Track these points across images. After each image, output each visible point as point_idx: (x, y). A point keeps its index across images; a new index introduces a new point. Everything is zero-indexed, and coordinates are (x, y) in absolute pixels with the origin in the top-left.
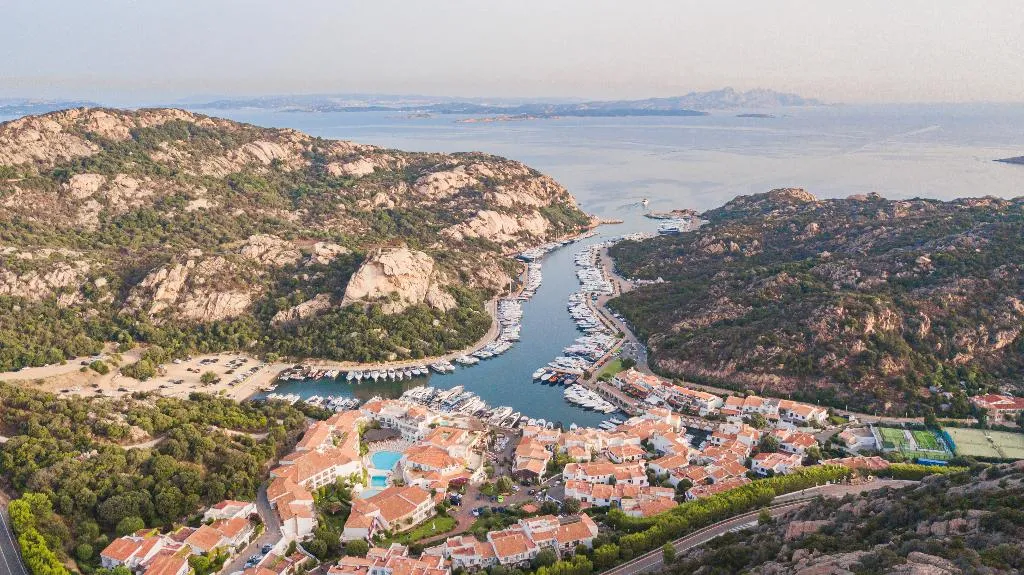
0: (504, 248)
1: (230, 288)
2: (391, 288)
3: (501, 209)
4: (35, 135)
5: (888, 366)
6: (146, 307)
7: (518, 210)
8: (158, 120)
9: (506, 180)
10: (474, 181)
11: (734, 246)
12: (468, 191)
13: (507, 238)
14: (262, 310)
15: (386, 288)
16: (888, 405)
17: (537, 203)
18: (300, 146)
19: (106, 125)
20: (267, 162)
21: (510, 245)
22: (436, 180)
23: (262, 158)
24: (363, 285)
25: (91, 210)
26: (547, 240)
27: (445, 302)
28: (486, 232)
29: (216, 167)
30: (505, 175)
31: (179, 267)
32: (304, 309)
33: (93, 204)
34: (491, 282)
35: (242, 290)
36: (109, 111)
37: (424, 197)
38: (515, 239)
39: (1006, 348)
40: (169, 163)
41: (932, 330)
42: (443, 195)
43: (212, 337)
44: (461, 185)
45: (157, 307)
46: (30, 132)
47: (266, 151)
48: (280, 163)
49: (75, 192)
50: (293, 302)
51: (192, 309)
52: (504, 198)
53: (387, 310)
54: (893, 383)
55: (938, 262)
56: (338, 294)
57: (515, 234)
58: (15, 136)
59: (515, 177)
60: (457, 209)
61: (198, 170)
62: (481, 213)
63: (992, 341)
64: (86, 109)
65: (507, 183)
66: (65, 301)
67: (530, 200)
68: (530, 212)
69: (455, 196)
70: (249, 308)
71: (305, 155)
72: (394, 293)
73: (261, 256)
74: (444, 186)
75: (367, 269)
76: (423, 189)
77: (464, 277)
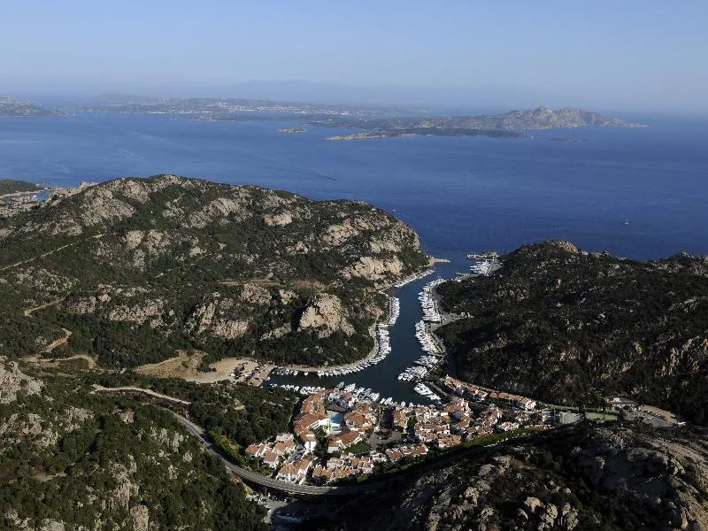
0: (376, 284)
1: (238, 318)
2: (323, 322)
3: (374, 256)
4: (100, 201)
5: (568, 380)
6: (196, 328)
7: (384, 255)
8: (162, 185)
9: (376, 231)
10: (356, 233)
11: (512, 293)
12: (354, 240)
13: (377, 277)
14: (256, 331)
15: (320, 321)
16: (564, 401)
17: (396, 249)
18: (244, 201)
19: (135, 190)
20: (226, 214)
21: (380, 282)
22: (333, 231)
23: (224, 211)
24: (309, 319)
25: (141, 257)
26: (402, 277)
27: (349, 330)
28: (364, 272)
29: (199, 220)
30: (376, 227)
31: (211, 305)
32: (278, 332)
33: (140, 253)
34: (371, 314)
35: (244, 320)
36: (135, 180)
37: (325, 244)
38: (382, 277)
39: (627, 371)
40: (173, 218)
41: (593, 360)
42: (336, 243)
43: (233, 348)
44: (348, 235)
45: (202, 329)
46: (98, 199)
47: (226, 205)
48: (235, 215)
49: (129, 244)
50: (272, 327)
51: (220, 330)
52: (375, 247)
53: (321, 336)
54: (569, 389)
55: (609, 318)
56: (296, 324)
57: (382, 274)
58: (91, 203)
59: (382, 228)
60: (346, 254)
61: (189, 223)
62: (362, 259)
63: (621, 367)
64: (123, 179)
65: (377, 233)
66: (154, 324)
67: (391, 247)
68: (392, 257)
69: (345, 244)
70: (248, 330)
71: (249, 208)
72: (325, 325)
73: (250, 297)
74: (337, 236)
75: (311, 310)
76: (325, 238)
77: (356, 310)
